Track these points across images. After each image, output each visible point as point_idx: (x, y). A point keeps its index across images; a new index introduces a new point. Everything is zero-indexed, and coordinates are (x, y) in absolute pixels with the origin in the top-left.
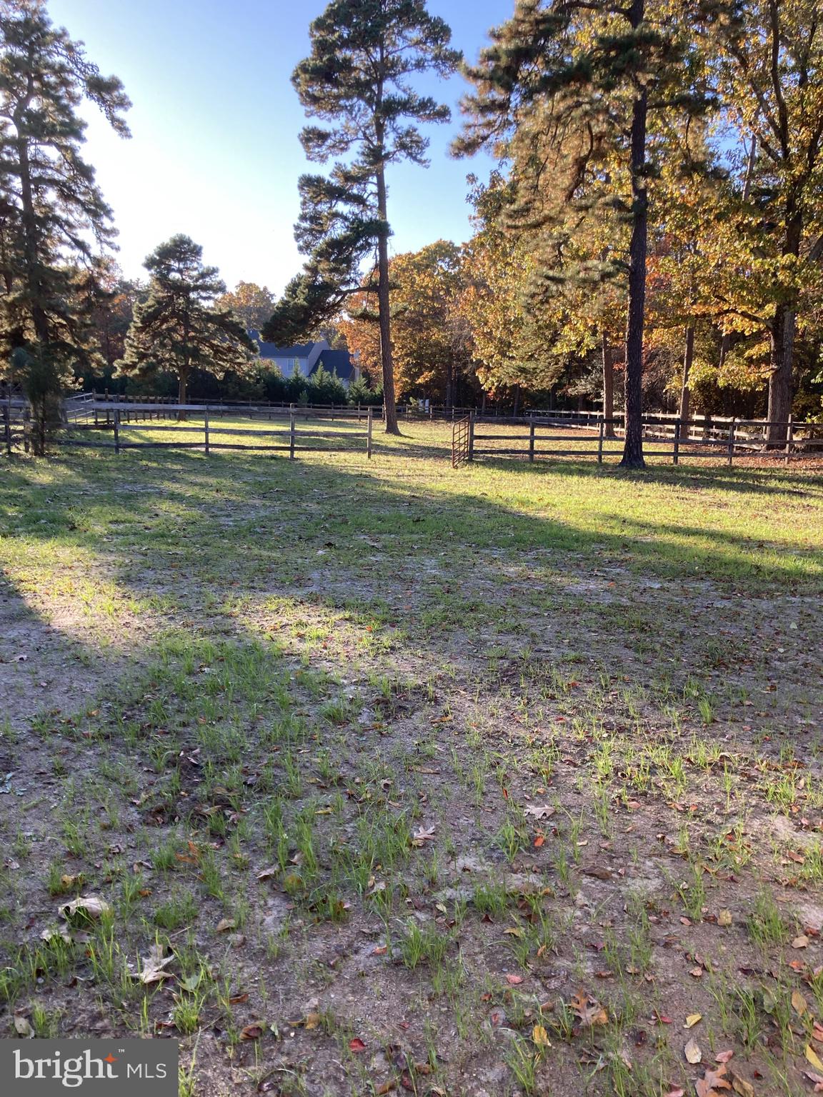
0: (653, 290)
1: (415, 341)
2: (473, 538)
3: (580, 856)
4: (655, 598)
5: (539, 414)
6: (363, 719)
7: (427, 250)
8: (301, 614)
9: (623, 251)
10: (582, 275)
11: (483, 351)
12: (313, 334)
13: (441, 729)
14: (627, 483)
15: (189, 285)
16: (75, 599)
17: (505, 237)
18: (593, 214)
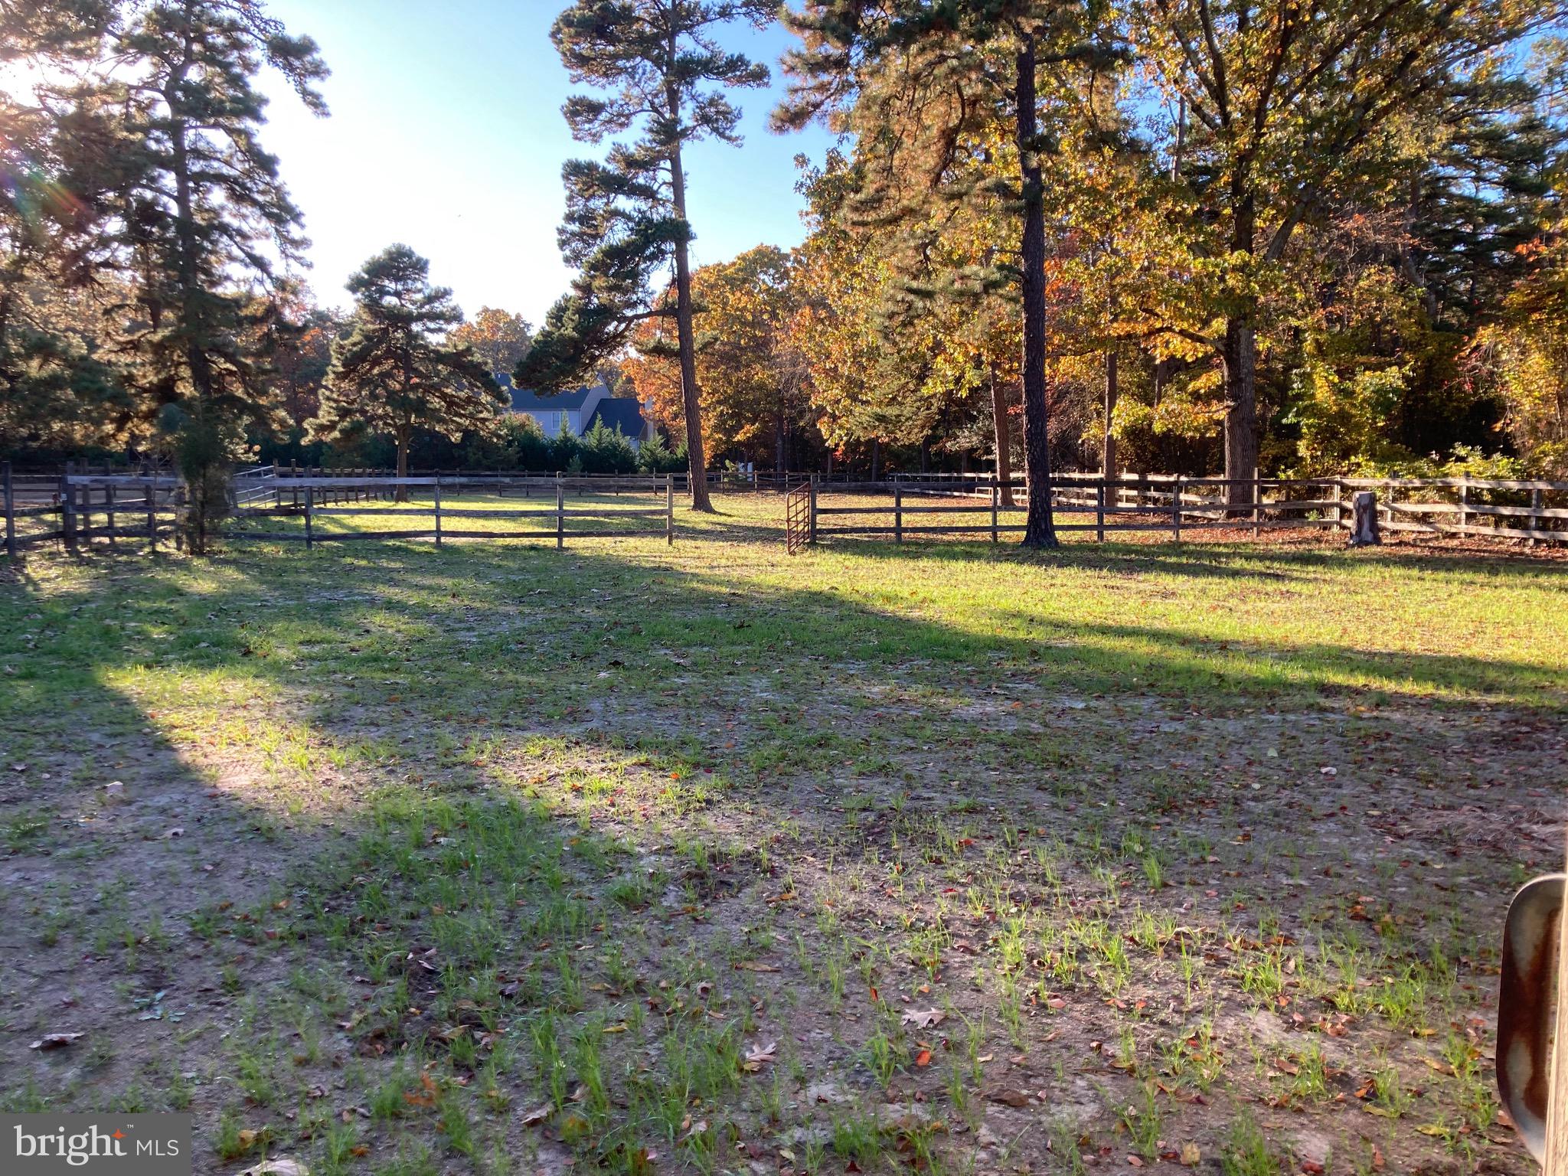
0: (1058, 304)
1: (730, 383)
2: (821, 648)
3: (983, 1075)
4: (1078, 722)
5: (906, 479)
6: (669, 901)
7: (743, 258)
8: (577, 759)
9: (1015, 253)
10: (957, 285)
11: (825, 394)
12: (587, 376)
13: (780, 910)
14: (1034, 569)
15: (410, 313)
16: (252, 749)
17: (850, 238)
18: (969, 203)
